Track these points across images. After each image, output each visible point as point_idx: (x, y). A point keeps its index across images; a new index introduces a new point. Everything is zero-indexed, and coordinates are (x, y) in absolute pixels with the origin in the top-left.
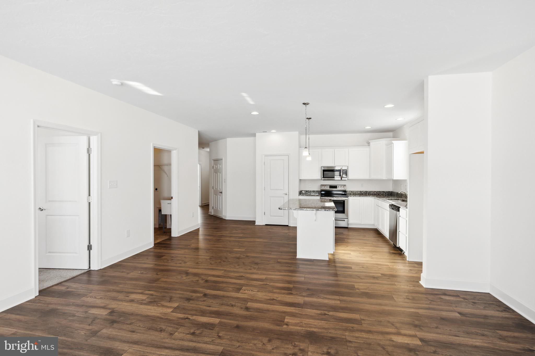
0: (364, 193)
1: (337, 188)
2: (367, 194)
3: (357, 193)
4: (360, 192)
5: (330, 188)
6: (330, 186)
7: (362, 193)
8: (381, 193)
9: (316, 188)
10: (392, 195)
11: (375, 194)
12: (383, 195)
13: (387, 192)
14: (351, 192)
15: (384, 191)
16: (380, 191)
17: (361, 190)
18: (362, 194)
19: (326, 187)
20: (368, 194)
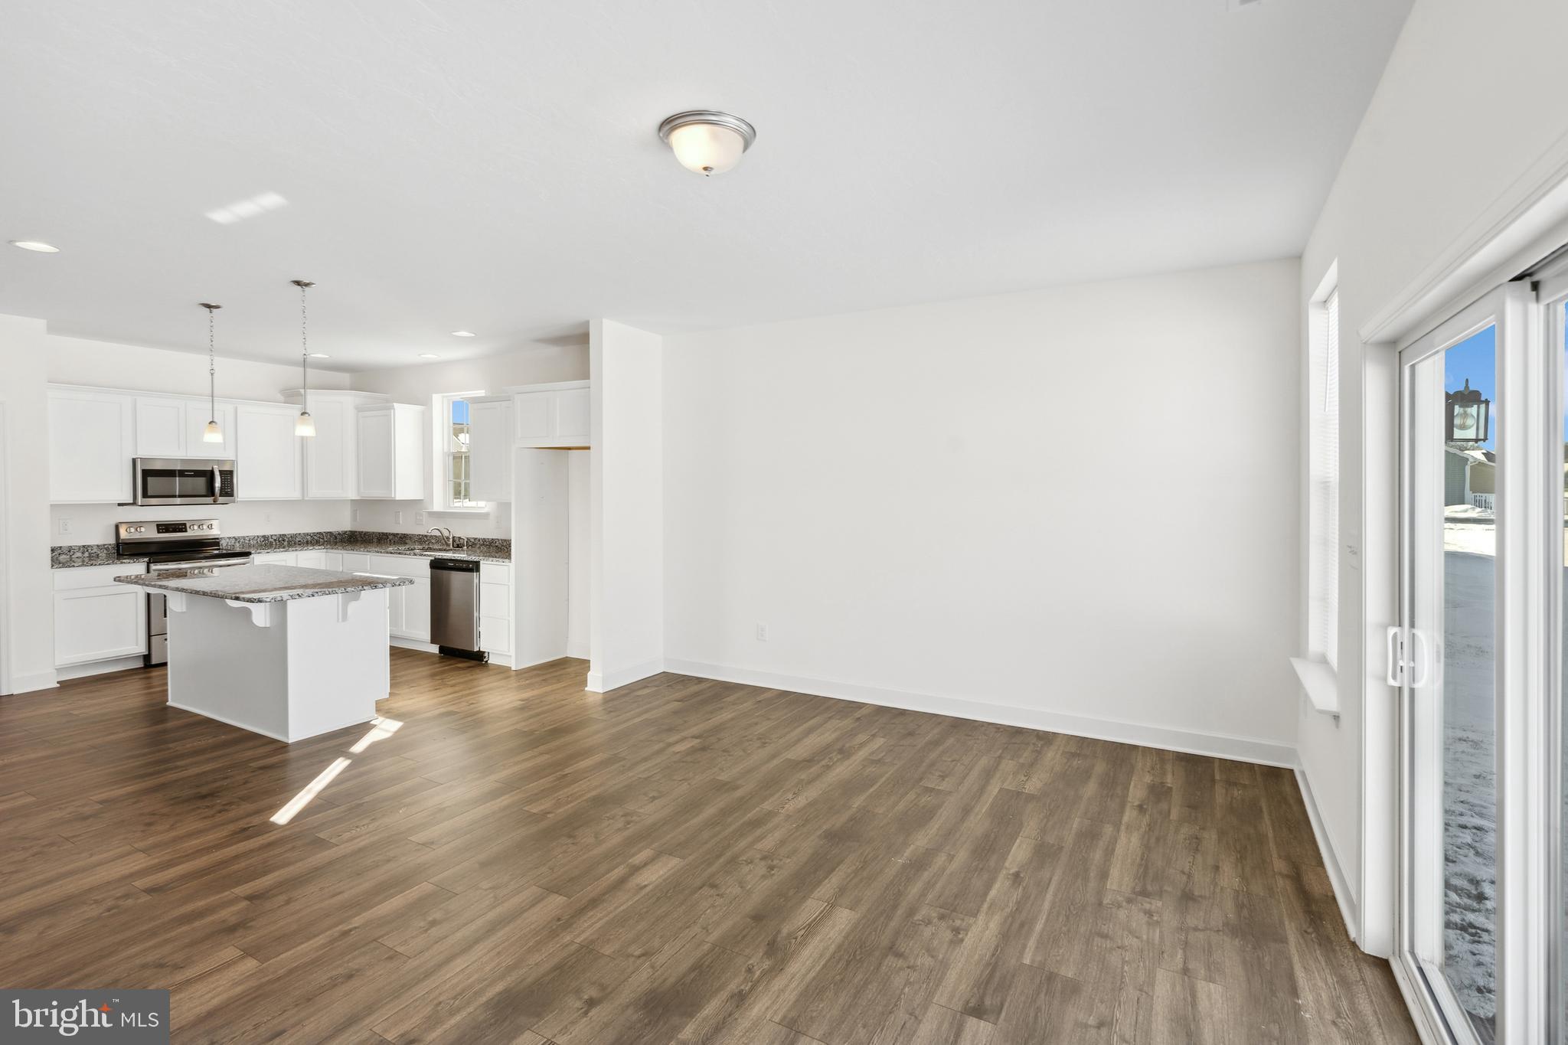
0: (275, 540)
1: (186, 531)
2: (286, 543)
3: (255, 542)
4: (262, 539)
5: (159, 532)
6: (157, 525)
7: (270, 540)
8: (323, 539)
9: (100, 535)
10: (357, 540)
11: (307, 543)
12: (330, 541)
13: (339, 534)
14: (236, 539)
15: (330, 532)
16: (322, 531)
17: (268, 533)
18: (271, 543)
19: (143, 529)
20: (289, 542)
